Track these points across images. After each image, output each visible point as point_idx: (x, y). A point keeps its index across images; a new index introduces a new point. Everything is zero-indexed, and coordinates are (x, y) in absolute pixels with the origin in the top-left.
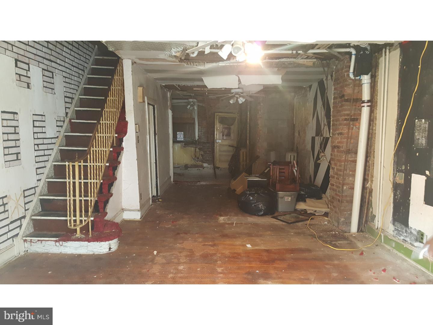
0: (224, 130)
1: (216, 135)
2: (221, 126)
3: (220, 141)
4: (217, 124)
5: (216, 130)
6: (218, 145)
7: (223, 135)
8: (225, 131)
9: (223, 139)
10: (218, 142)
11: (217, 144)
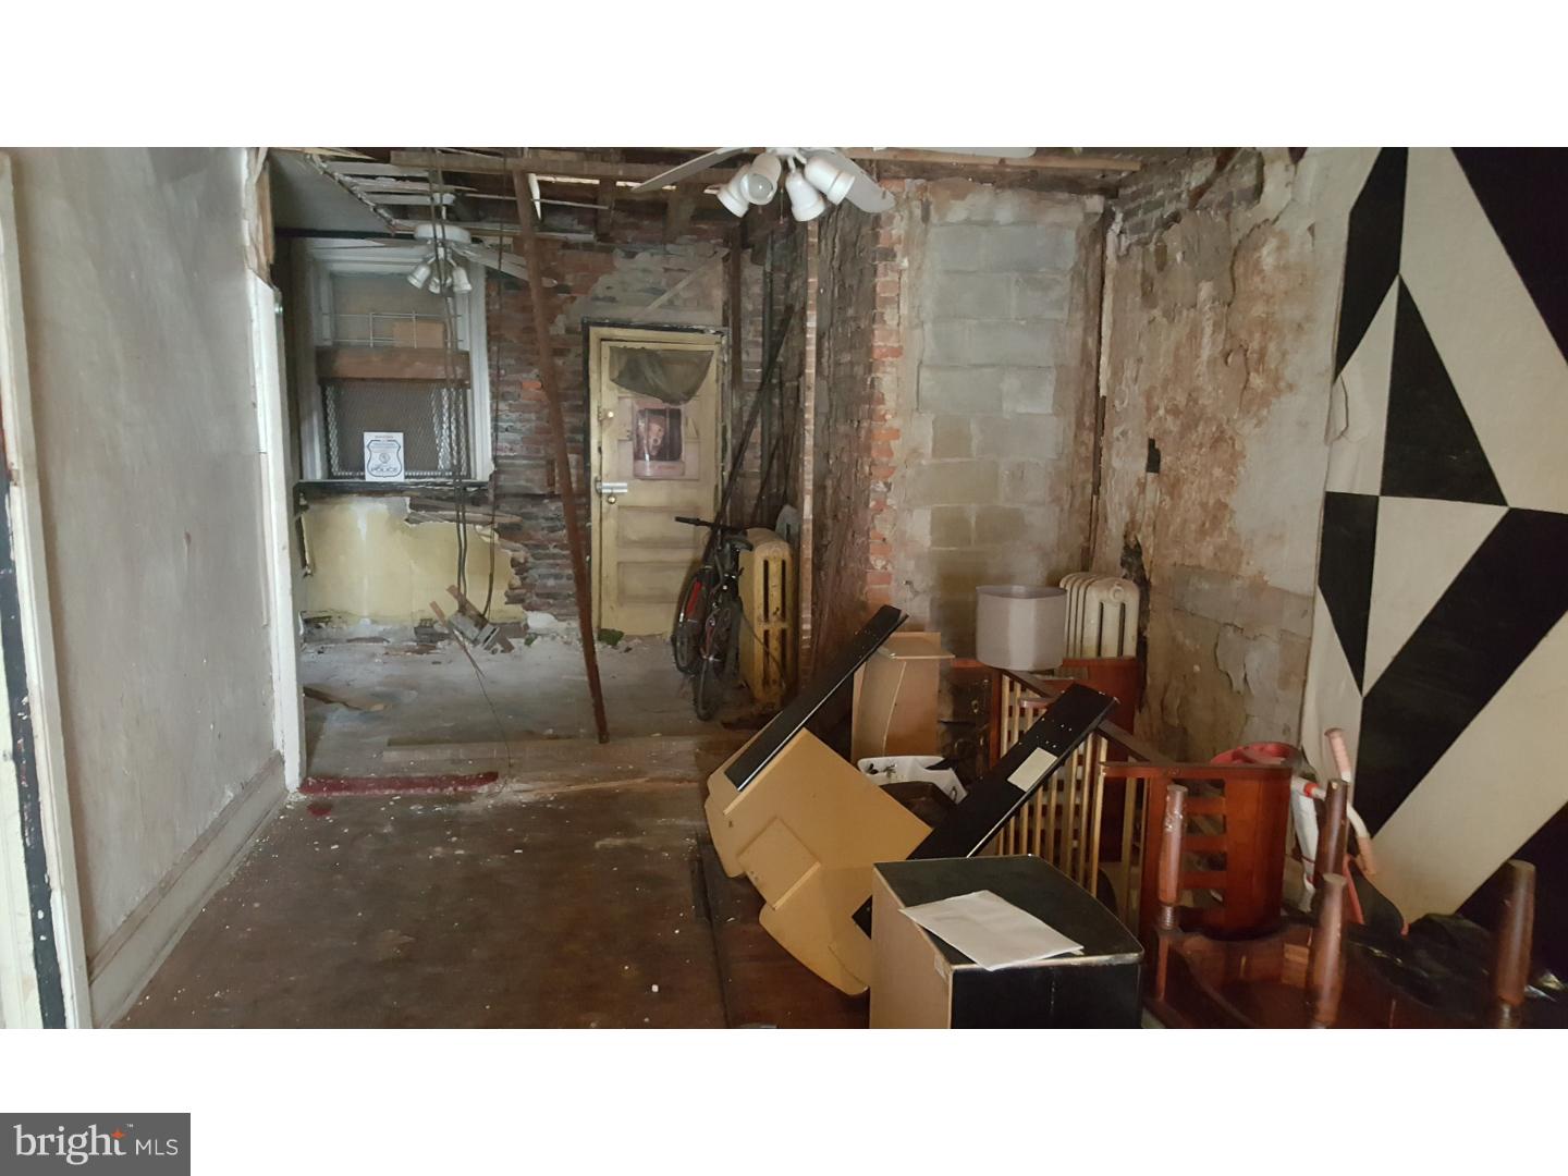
0: (642, 425)
1: (600, 450)
2: (628, 402)
3: (621, 487)
4: (604, 388)
5: (601, 422)
6: (609, 510)
7: (638, 456)
8: (648, 429)
9: (637, 476)
10: (610, 495)
11: (605, 504)
